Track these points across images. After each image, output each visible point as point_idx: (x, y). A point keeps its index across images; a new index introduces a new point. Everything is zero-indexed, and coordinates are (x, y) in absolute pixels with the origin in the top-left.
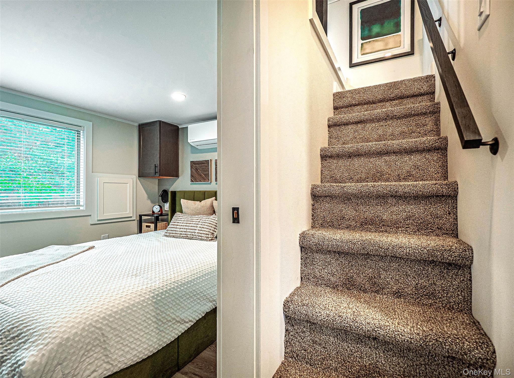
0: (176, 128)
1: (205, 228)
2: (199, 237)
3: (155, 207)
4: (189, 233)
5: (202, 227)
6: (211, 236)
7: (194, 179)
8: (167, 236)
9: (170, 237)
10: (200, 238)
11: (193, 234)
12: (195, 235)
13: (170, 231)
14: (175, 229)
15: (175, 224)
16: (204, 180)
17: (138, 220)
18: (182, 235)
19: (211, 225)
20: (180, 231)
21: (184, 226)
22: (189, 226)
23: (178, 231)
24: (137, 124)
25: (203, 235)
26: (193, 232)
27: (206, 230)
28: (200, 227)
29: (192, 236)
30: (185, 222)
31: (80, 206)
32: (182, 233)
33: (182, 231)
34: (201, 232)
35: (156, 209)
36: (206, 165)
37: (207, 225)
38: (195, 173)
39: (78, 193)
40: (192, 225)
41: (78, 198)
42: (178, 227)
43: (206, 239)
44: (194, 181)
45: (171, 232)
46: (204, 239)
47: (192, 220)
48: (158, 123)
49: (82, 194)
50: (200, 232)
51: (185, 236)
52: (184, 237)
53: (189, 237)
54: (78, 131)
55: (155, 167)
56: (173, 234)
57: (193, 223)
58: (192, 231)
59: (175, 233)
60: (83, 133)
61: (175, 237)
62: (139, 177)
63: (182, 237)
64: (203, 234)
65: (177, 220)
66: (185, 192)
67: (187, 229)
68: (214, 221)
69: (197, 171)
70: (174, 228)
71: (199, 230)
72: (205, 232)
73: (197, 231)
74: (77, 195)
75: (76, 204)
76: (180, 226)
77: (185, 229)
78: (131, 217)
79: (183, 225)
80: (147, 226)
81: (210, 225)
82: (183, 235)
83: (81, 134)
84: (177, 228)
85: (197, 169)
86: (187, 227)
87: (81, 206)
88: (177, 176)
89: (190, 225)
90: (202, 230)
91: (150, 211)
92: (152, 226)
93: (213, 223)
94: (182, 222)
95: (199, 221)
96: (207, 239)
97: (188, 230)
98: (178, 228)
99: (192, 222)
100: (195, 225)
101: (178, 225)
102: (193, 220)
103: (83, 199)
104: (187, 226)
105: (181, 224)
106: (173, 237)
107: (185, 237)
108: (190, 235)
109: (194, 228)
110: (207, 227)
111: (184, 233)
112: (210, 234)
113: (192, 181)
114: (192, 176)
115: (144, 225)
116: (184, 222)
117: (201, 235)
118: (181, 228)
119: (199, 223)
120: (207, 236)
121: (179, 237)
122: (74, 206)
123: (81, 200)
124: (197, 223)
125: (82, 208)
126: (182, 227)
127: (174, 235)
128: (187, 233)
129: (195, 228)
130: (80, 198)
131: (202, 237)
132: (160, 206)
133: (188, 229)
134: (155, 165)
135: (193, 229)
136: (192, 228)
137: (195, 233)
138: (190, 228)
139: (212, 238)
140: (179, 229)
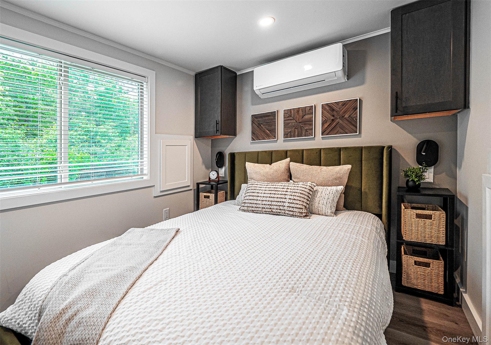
0: (234, 75)
1: (297, 200)
2: (290, 213)
3: (211, 173)
4: (275, 207)
5: (293, 198)
6: (305, 211)
7: (255, 136)
8: (244, 210)
9: (248, 211)
10: (292, 213)
11: (281, 208)
12: (284, 210)
13: (249, 204)
14: (255, 202)
15: (254, 194)
16: (268, 137)
17: (194, 190)
18: (265, 210)
19: (304, 196)
20: (262, 204)
21: (267, 197)
22: (274, 198)
23: (259, 204)
24: (193, 74)
25: (295, 210)
26: (281, 205)
27: (298, 202)
28: (290, 199)
29: (278, 211)
30: (267, 191)
31: (143, 175)
32: (265, 207)
33: (264, 204)
34: (293, 205)
35: (213, 176)
36: (272, 118)
37: (298, 196)
38: (258, 129)
39: (141, 159)
40: (278, 196)
41: (141, 165)
42: (259, 198)
43: (299, 215)
44: (255, 139)
45: (250, 206)
46: (297, 214)
47: (276, 189)
48: (220, 68)
49: (146, 160)
50: (291, 205)
51: (268, 210)
52: (267, 213)
53: (274, 212)
54: (141, 83)
55: (217, 124)
56: (252, 208)
57: (279, 193)
58: (279, 204)
59: (255, 207)
60: (147, 85)
61: (255, 212)
62: (196, 137)
63: (265, 211)
64: (296, 208)
65: (255, 189)
66: (245, 154)
67: (271, 201)
68: (305, 190)
69: (260, 127)
70: (254, 200)
71: (289, 203)
72: (297, 206)
73: (287, 204)
74: (141, 162)
75: (139, 173)
76: (262, 198)
77: (269, 201)
78: (189, 186)
79: (265, 196)
80: (205, 197)
81: (302, 195)
82: (267, 210)
83: (145, 86)
84: (257, 200)
85: (259, 125)
86: (271, 199)
87: (145, 175)
88: (235, 134)
89: (276, 196)
90: (293, 203)
91: (206, 178)
92: (212, 196)
93: (304, 193)
94: (263, 192)
95: (285, 190)
96: (301, 215)
97: (273, 203)
98: (260, 200)
99: (277, 192)
100: (282, 196)
101: (258, 196)
102: (278, 189)
103: (147, 167)
104: (271, 197)
105: (262, 195)
106: (253, 211)
107: (269, 212)
108: (276, 209)
109: (281, 200)
110: (299, 198)
111: (268, 207)
112: (304, 208)
113: (253, 139)
114: (253, 133)
115: (202, 195)
116: (265, 192)
117: (292, 209)
118: (263, 201)
119: (287, 193)
120: (301, 211)
121: (260, 212)
122: (138, 175)
123: (145, 168)
124: (285, 193)
125: (145, 178)
126: (264, 199)
127: (254, 210)
128: (272, 207)
129: (283, 200)
130: (144, 165)
131: (295, 213)
132: (216, 171)
133: (273, 201)
134: (216, 121)
135: (281, 202)
136: (279, 200)
137: (284, 206)
138: (275, 199)
139: (307, 213)
140: (261, 202)
